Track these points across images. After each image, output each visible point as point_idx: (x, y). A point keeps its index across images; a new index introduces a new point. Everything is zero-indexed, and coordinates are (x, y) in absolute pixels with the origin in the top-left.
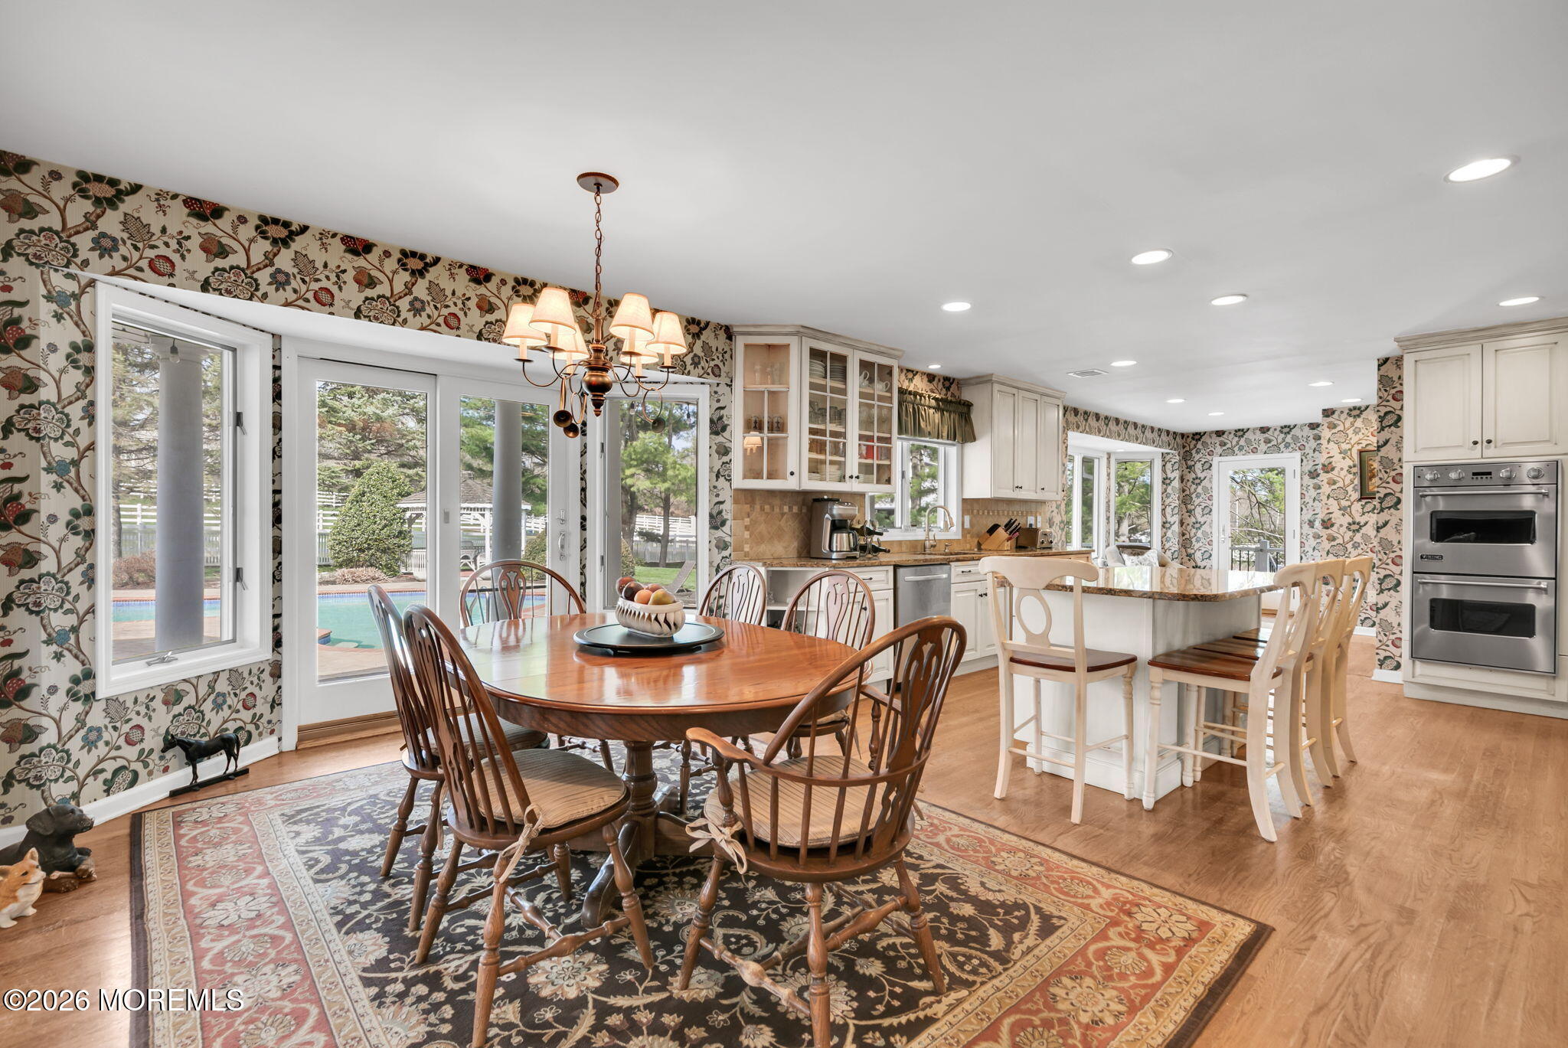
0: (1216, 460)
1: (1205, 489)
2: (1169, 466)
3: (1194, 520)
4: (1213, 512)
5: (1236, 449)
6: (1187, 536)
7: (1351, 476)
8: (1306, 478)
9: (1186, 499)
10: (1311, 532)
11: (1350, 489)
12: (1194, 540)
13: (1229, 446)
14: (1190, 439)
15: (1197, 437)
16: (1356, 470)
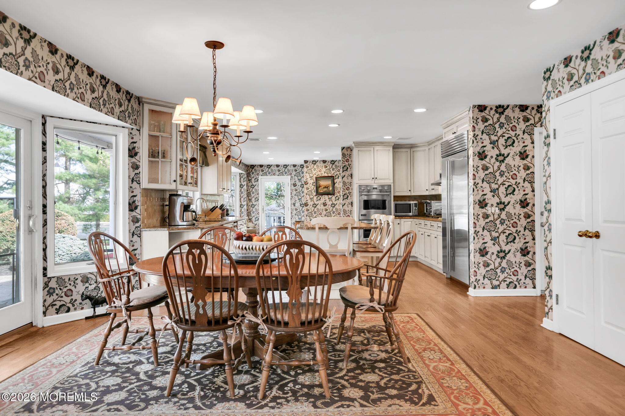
0: (260, 177)
1: (256, 190)
2: (242, 179)
3: (252, 204)
4: (260, 200)
5: (267, 173)
6: (249, 211)
7: (313, 186)
8: (292, 186)
9: (249, 195)
10: (294, 208)
11: (313, 191)
12: (252, 212)
13: (265, 172)
14: (249, 168)
15: (252, 167)
16: (314, 184)
